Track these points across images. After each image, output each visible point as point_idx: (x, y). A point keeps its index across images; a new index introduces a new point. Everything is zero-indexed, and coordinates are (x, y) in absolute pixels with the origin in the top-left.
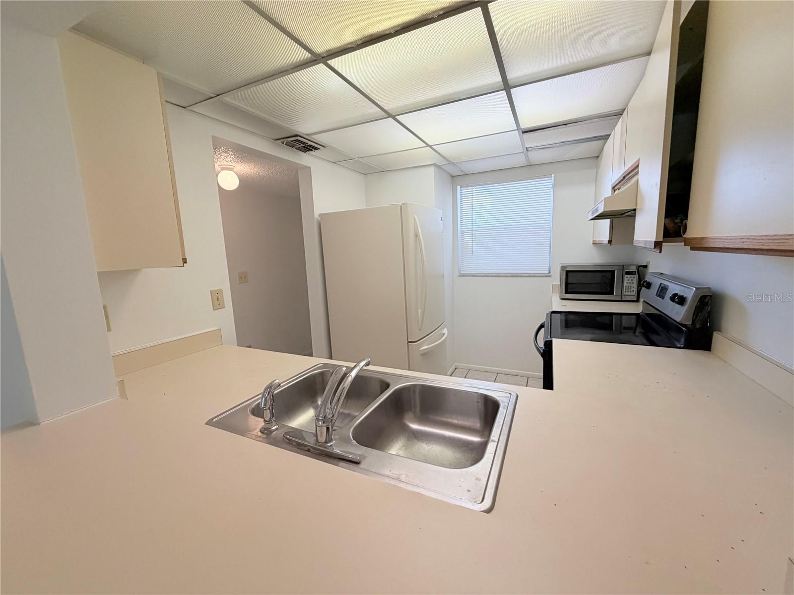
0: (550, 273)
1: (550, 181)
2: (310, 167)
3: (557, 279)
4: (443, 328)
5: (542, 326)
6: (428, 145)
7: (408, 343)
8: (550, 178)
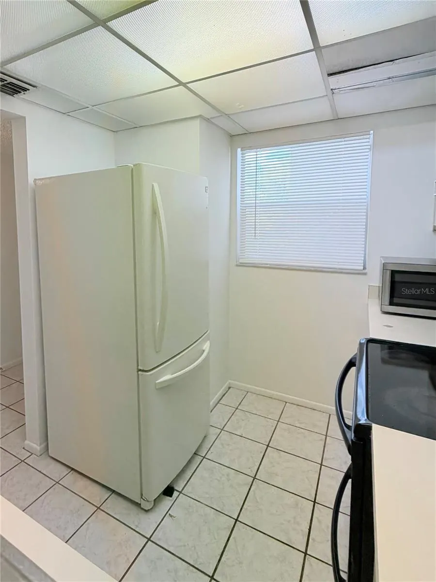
0: (364, 268)
1: (368, 140)
2: (24, 118)
3: (376, 279)
4: (205, 341)
5: (351, 364)
6: (181, 83)
7: (138, 372)
8: (368, 136)
